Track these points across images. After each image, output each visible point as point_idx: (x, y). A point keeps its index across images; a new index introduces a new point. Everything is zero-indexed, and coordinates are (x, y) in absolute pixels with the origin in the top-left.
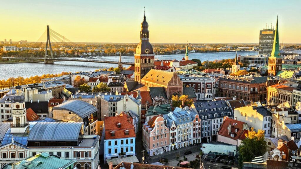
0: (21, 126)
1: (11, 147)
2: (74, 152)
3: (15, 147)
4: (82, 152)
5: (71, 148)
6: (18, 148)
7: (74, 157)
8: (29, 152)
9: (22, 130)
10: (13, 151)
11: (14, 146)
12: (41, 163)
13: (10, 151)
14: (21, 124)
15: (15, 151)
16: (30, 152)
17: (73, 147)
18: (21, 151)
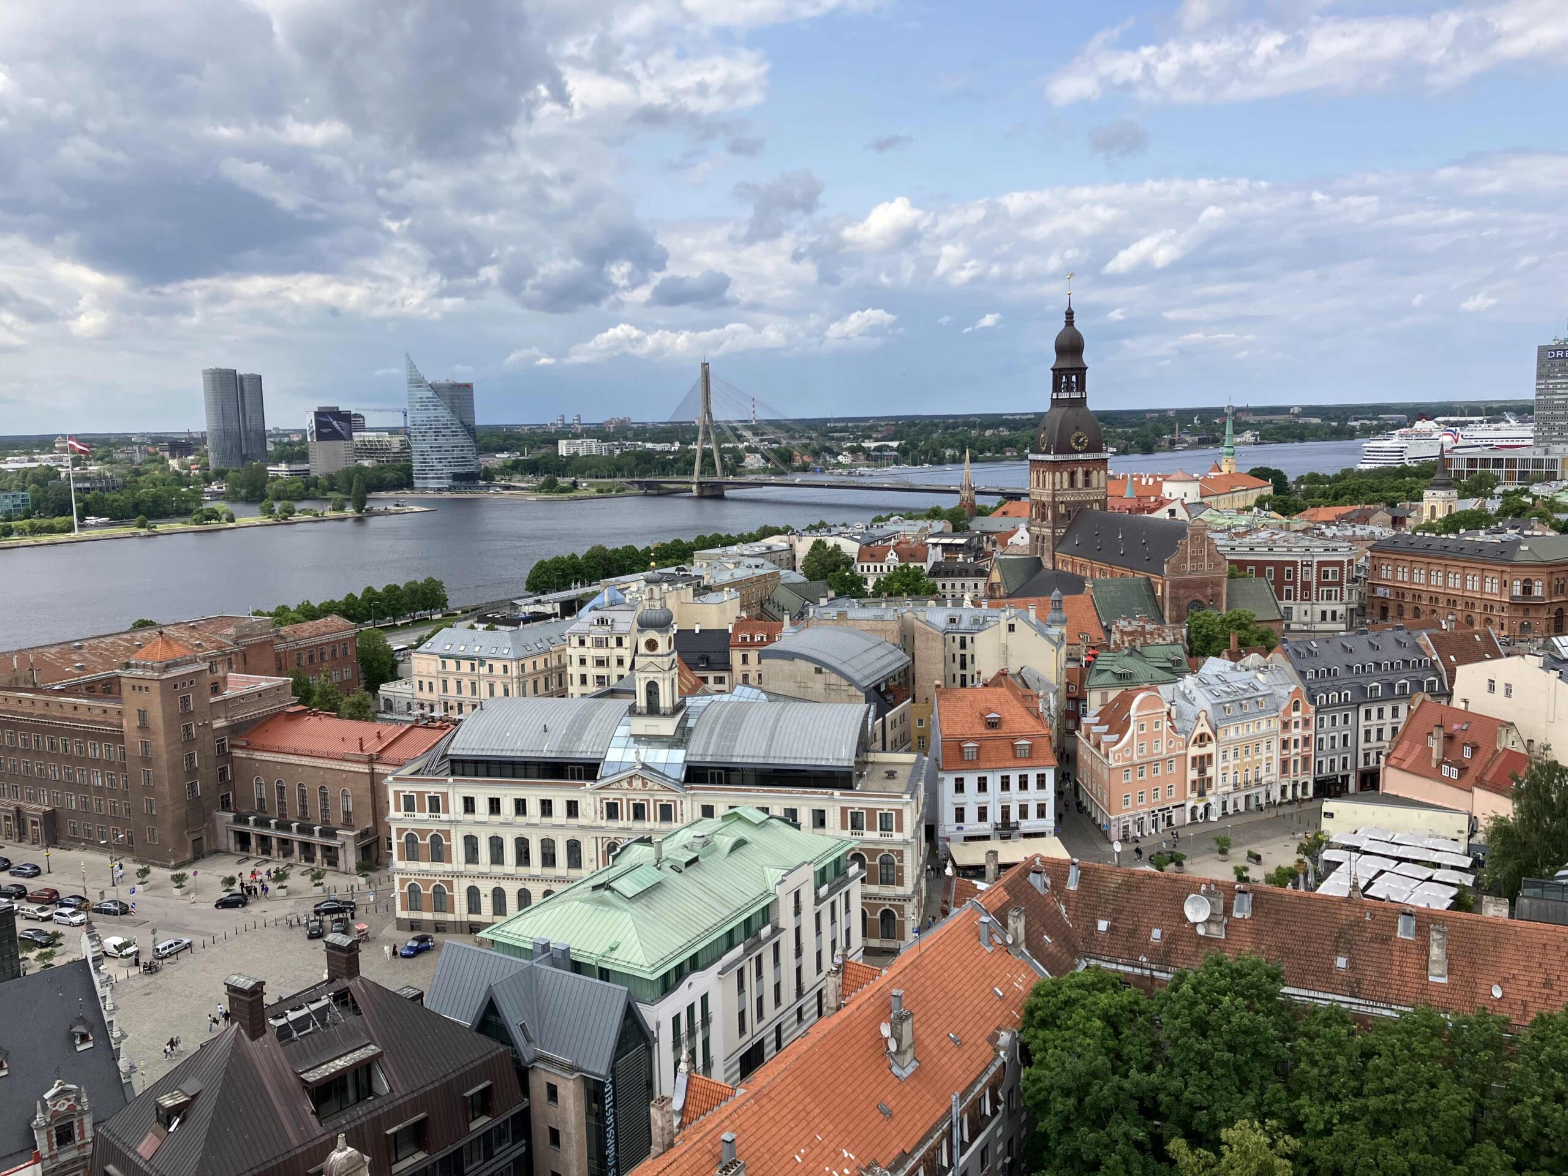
0: (662, 711)
1: (634, 782)
2: (844, 810)
3: (644, 785)
4: (871, 812)
5: (832, 796)
6: (656, 787)
7: (844, 827)
8: (689, 803)
9: (667, 727)
10: (638, 798)
11: (643, 779)
12: (740, 844)
13: (630, 795)
14: (661, 705)
15: (644, 796)
16: (695, 804)
17: (837, 793)
18: (665, 798)
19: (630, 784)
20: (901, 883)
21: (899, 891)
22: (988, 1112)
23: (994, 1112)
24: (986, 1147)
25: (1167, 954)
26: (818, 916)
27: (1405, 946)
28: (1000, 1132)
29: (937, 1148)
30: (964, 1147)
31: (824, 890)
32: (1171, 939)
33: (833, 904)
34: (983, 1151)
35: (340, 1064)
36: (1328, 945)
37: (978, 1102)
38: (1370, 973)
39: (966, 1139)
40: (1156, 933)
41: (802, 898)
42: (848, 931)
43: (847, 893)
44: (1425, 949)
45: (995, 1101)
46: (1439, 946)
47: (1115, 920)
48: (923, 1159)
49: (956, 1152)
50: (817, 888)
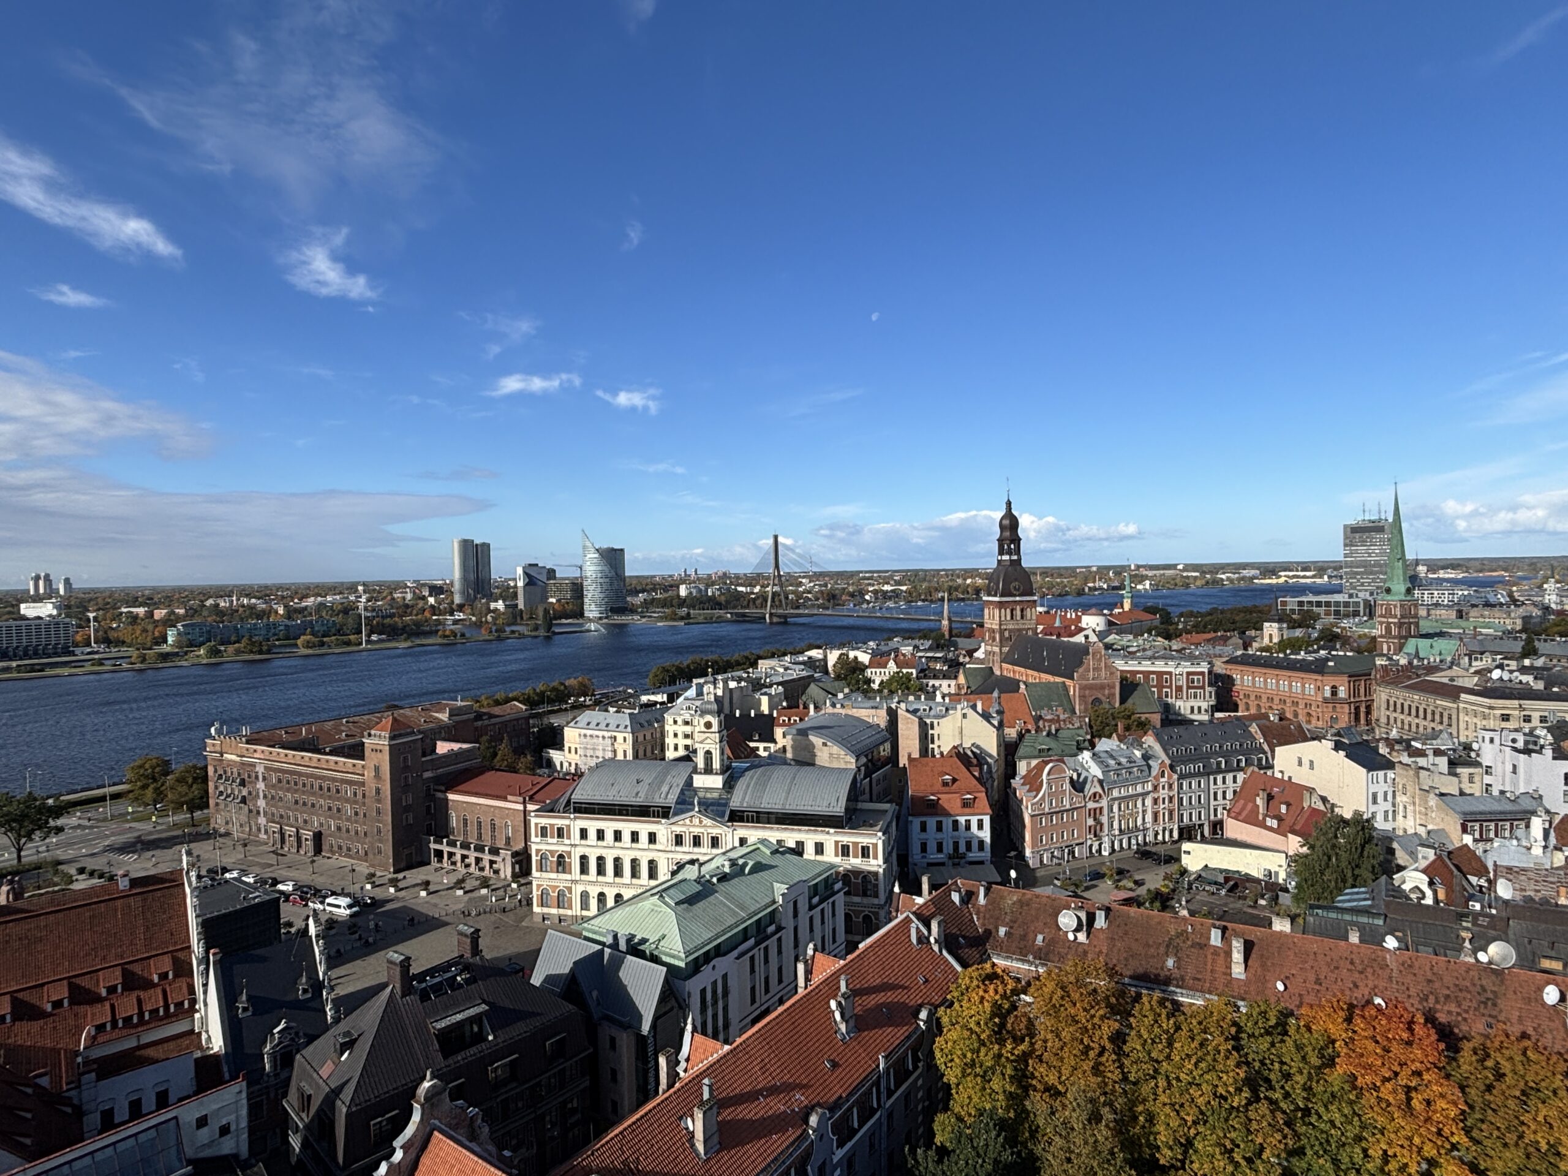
0: (714, 771)
1: (694, 820)
2: (837, 843)
3: (701, 822)
4: (856, 844)
5: (828, 833)
6: (708, 824)
7: (837, 855)
8: (731, 835)
9: (718, 782)
10: (696, 831)
11: (700, 818)
12: (757, 865)
13: (691, 829)
14: (714, 766)
15: (702, 830)
16: (735, 836)
17: (832, 831)
18: (715, 832)
19: (691, 821)
20: (876, 896)
21: (876, 901)
22: (911, 1067)
23: (916, 1067)
24: (909, 1093)
25: (1047, 954)
26: (811, 918)
27: (1216, 951)
28: (920, 1082)
29: (869, 1092)
30: (890, 1094)
31: (816, 900)
32: (1051, 943)
33: (823, 910)
34: (907, 1095)
35: (459, 1017)
36: (1162, 950)
37: (903, 1059)
38: (1191, 971)
39: (892, 1087)
40: (1040, 937)
41: (799, 905)
42: (834, 930)
43: (833, 903)
44: (1229, 954)
45: (916, 1060)
46: (1238, 952)
47: (1011, 927)
48: (857, 1101)
49: (883, 1096)
50: (810, 899)
